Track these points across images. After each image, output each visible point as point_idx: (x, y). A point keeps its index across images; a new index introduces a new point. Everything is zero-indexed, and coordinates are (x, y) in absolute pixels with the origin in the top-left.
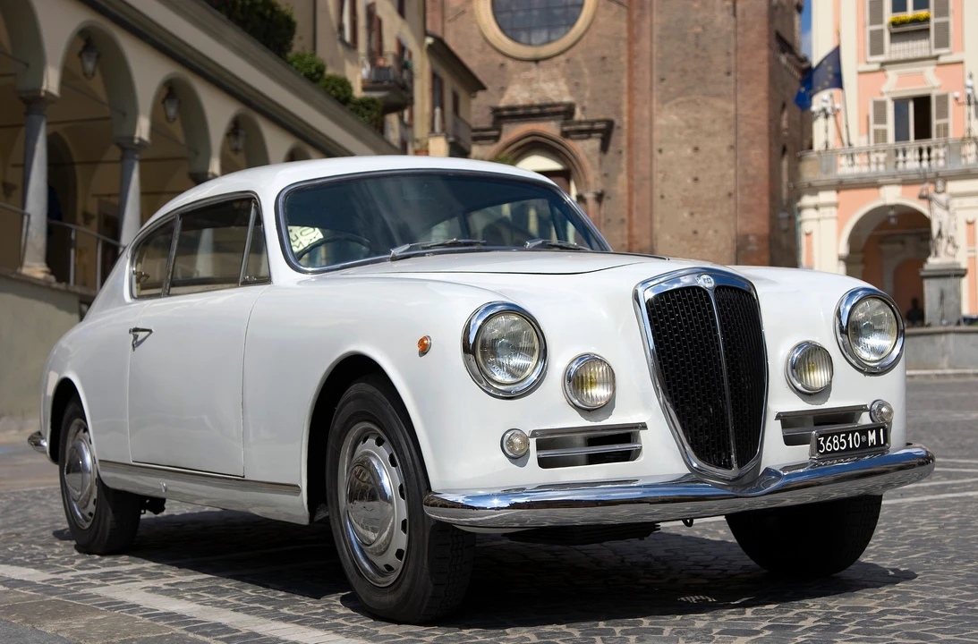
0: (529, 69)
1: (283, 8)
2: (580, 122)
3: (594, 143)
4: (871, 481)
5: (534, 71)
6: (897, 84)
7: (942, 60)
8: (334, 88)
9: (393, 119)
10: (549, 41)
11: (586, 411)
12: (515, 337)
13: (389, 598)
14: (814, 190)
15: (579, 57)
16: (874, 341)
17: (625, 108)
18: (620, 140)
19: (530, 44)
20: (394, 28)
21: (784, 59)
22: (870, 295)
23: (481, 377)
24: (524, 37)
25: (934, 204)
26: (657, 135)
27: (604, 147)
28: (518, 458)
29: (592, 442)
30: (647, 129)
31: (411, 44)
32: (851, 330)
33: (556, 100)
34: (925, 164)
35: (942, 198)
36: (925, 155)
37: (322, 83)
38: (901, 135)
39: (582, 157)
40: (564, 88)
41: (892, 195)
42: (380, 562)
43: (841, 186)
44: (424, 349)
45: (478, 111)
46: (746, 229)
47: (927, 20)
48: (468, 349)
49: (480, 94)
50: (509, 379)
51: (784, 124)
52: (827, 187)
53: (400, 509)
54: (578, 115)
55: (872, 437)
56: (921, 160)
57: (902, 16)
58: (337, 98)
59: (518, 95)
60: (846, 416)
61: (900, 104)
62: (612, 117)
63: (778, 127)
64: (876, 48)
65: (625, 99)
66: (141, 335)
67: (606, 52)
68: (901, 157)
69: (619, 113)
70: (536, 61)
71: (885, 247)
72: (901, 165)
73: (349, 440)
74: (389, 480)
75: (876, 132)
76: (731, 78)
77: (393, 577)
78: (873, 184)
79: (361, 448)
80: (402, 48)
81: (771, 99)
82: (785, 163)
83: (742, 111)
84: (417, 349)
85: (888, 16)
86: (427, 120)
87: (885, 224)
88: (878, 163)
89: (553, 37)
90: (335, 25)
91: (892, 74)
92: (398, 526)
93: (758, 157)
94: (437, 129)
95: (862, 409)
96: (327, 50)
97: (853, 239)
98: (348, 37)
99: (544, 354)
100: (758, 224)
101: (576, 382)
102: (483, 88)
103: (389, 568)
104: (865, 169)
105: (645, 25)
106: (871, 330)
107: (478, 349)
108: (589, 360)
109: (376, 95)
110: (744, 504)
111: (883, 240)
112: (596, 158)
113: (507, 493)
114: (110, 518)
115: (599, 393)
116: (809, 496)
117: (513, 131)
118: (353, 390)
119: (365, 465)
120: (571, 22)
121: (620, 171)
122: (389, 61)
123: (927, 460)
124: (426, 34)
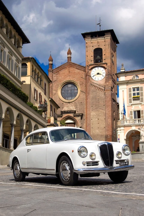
0: (68, 104)
1: (27, 95)
2: (77, 114)
3: (80, 118)
4: (127, 168)
5: (69, 105)
6: (134, 108)
7: (142, 104)
8: (34, 108)
9: (43, 113)
10: (71, 99)
11: (92, 159)
12: (84, 150)
13: (67, 183)
14: (120, 127)
15: (77, 102)
16: (127, 151)
17: (85, 111)
18: (84, 117)
19: (68, 100)
20: (44, 97)
21: (114, 103)
22: (126, 146)
23: (80, 155)
24: (67, 98)
25: (141, 130)
26: (91, 116)
27: (81, 119)
28: (84, 165)
29: (93, 163)
30: (89, 115)
31: (47, 100)
32: (124, 150)
33: (73, 110)
34: (139, 123)
35: (142, 129)
36: (139, 121)
37: (33, 107)
38: (135, 117)
39: (77, 120)
40: (74, 108)
41: (134, 128)
42: (66, 178)
43: (124, 126)
44: (73, 151)
45: (58, 112)
46: (108, 134)
47: (139, 97)
48: (78, 152)
49: (59, 109)
50: (83, 155)
51: (114, 115)
52: (122, 127)
53: (69, 171)
54: (77, 113)
55: (127, 163)
56: (139, 122)
57: (135, 96)
58: (35, 110)
59: (66, 109)
60: (123, 161)
61: (135, 112)
62: (83, 113)
63: (113, 115)
64: (130, 102)
65: (85, 110)
66: (29, 150)
67: (82, 101)
68: (135, 121)
69: (84, 112)
70: (69, 103)
71: (133, 138)
72: (135, 123)
73: (62, 163)
74: (68, 168)
75: (131, 117)
76: (105, 106)
77: (68, 180)
78: (130, 126)
79: (64, 164)
80: (45, 101)
81: (112, 110)
82: (114, 122)
83: (106, 112)
84: (72, 152)
85: (132, 96)
86: (49, 113)
87: (133, 133)
88: (131, 122)
89: (72, 98)
90: (34, 97)
91: (133, 106)
92: (69, 174)
93: (110, 121)
94: (51, 115)
95: (125, 160)
96: (32, 101)
97: (127, 136)
98: (36, 99)
99: (87, 152)
100: (110, 133)
101: (91, 156)
102: (60, 108)
103: (67, 179)
104: (129, 123)
105: (89, 97)
106: (127, 150)
107: (79, 152)
108: (93, 153)
109: (40, 109)
110: (111, 171)
111: (132, 136)
112: (80, 121)
113: (83, 169)
114: (22, 176)
115: (94, 157)
116: (119, 170)
117: (65, 115)
118: (63, 157)
119: (64, 166)
120: (75, 96)
121: (84, 123)
122: (43, 103)
123: (133, 166)
124: (49, 98)
